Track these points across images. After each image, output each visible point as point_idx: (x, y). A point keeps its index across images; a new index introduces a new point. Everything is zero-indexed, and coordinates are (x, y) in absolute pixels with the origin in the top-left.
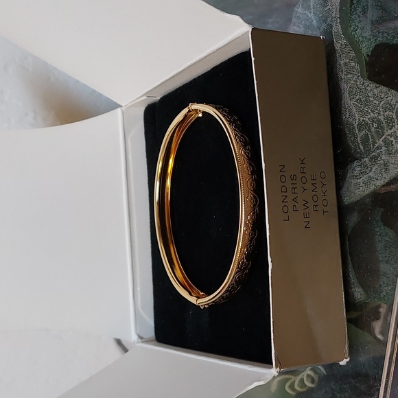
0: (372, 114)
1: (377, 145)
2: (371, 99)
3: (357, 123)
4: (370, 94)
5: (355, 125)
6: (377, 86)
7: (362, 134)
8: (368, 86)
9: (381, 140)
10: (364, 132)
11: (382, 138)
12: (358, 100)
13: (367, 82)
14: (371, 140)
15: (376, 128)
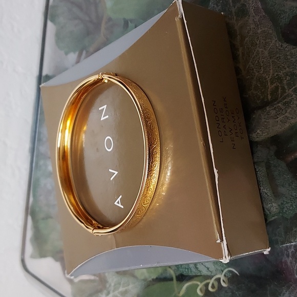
0: (287, 69)
1: (285, 94)
2: (289, 57)
3: (270, 77)
4: (288, 54)
5: (268, 79)
6: (294, 47)
7: (273, 86)
8: (286, 47)
9: (291, 90)
10: (275, 84)
11: (292, 89)
12: (277, 57)
13: (285, 45)
14: (280, 91)
15: (288, 80)
